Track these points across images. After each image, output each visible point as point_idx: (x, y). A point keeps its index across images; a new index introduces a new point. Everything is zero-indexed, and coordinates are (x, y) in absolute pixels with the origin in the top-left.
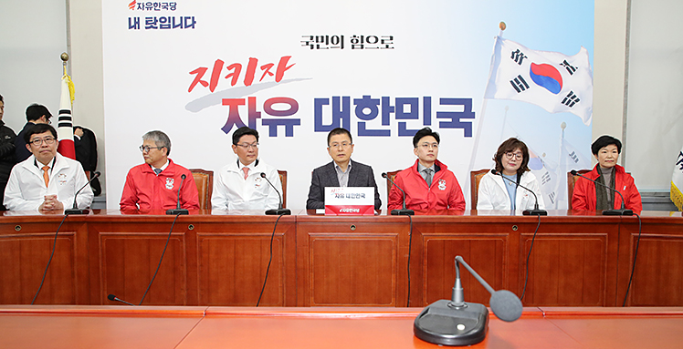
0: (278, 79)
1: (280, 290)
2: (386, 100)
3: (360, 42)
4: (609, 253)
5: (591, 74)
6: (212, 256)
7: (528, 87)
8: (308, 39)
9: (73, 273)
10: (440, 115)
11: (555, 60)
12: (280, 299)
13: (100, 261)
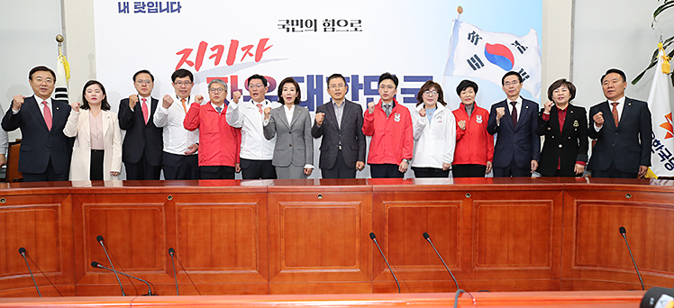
0: (258, 60)
1: (254, 255)
2: (355, 78)
3: (331, 25)
4: (554, 218)
5: (539, 52)
6: (190, 224)
7: (483, 65)
8: (285, 23)
9: (58, 243)
10: (404, 91)
11: (507, 41)
12: (254, 263)
13: (84, 230)
